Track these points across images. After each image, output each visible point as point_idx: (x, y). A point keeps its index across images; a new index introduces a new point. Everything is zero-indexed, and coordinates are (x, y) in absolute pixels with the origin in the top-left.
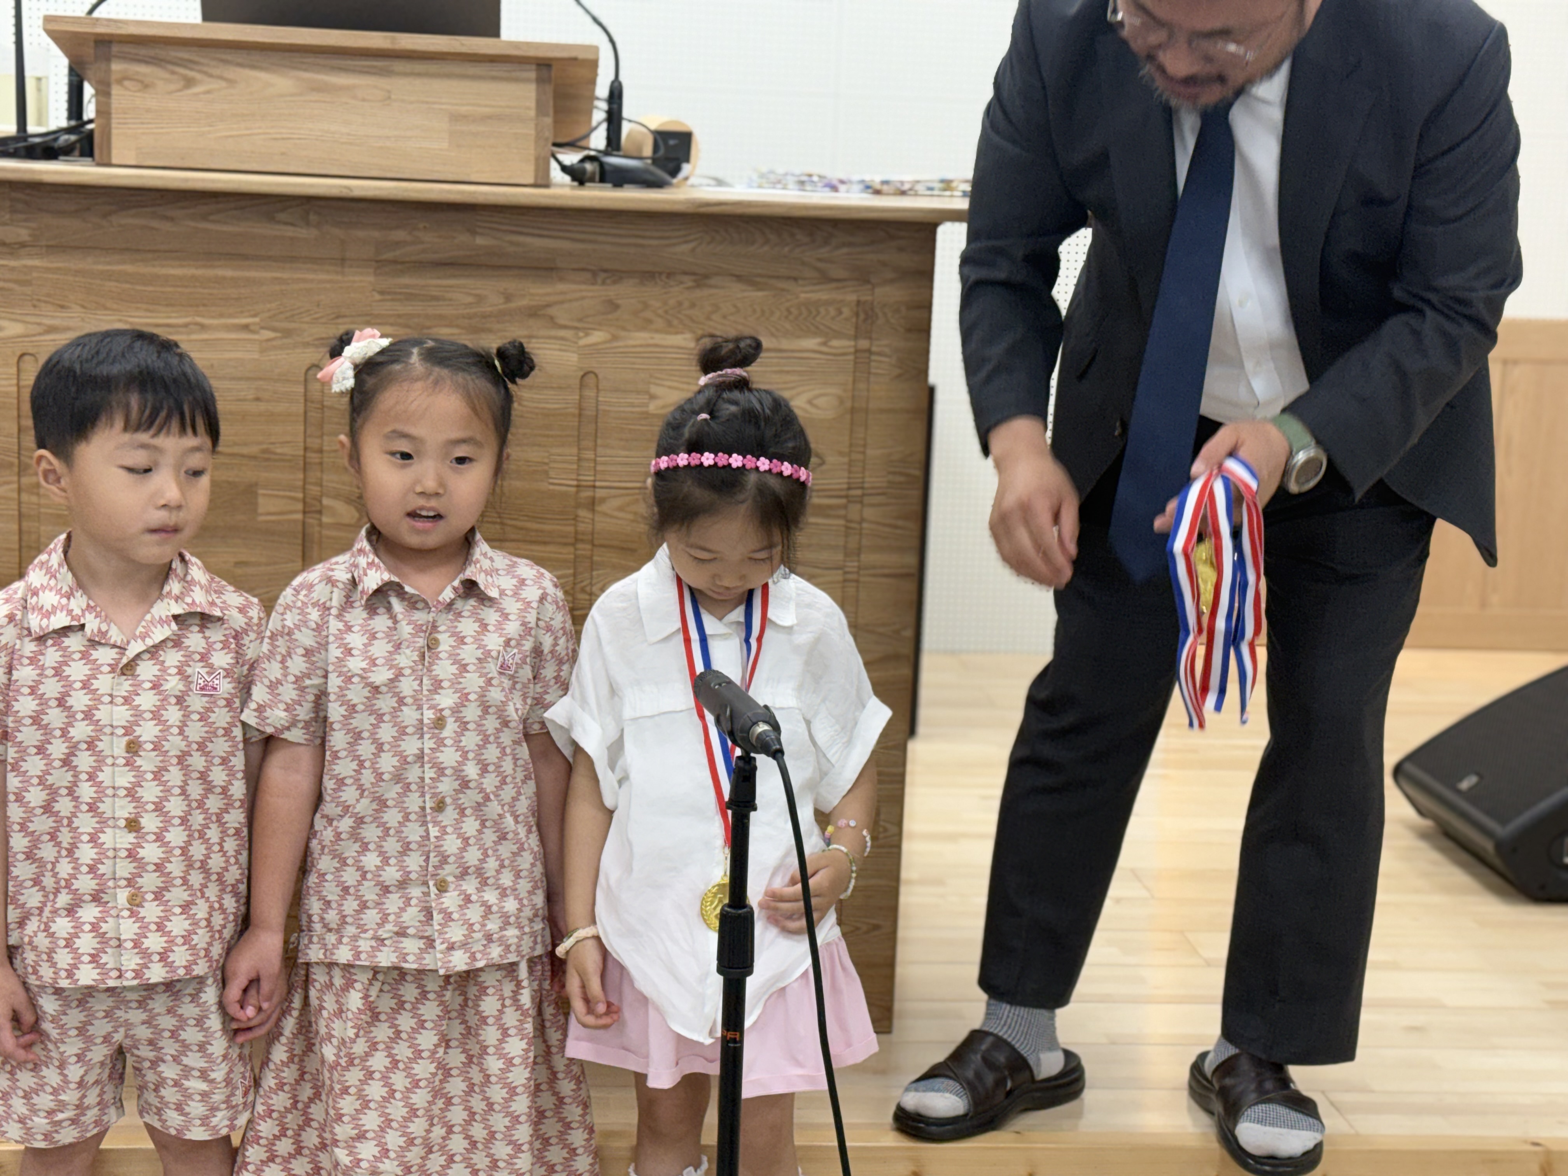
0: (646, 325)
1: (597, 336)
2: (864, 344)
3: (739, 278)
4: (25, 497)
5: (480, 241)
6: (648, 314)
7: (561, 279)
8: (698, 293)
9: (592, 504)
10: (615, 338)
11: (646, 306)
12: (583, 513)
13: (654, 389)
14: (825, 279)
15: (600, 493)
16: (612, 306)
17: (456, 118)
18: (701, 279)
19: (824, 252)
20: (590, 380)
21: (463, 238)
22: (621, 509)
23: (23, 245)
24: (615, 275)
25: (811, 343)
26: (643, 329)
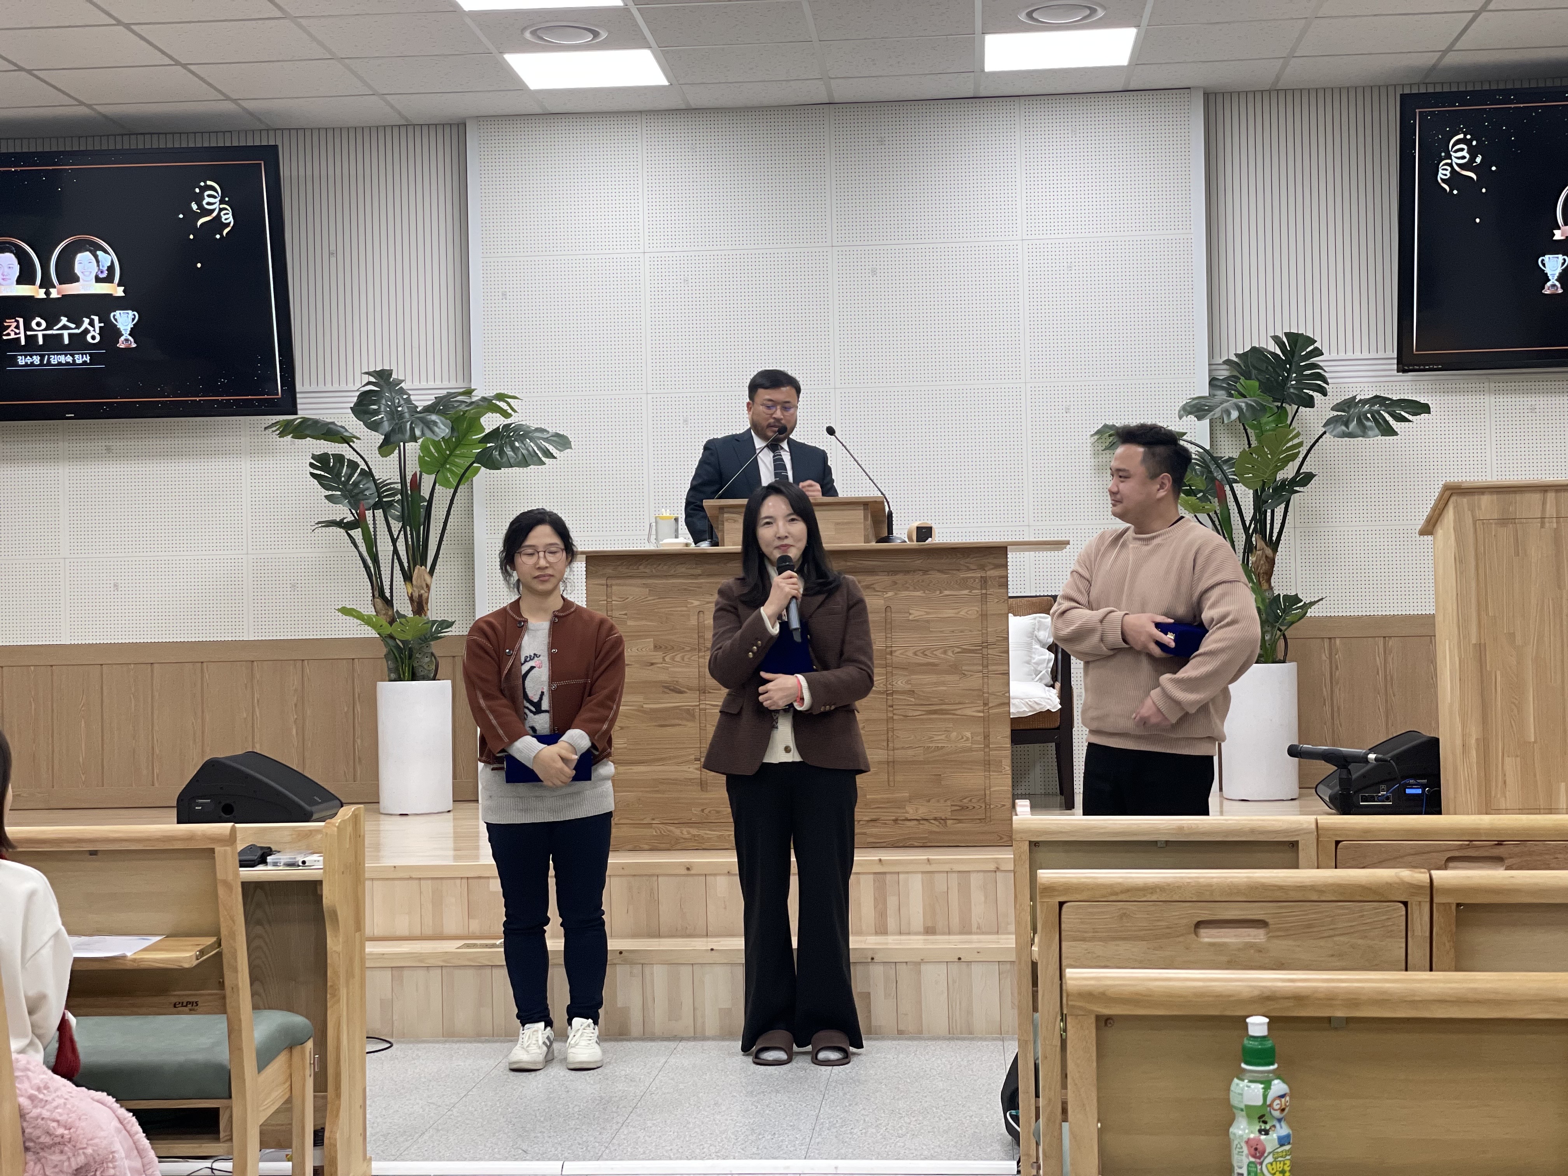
0: (907, 589)
1: (890, 594)
2: (984, 591)
3: (939, 571)
4: (701, 660)
5: (849, 564)
6: (907, 585)
7: (877, 575)
8: (925, 577)
9: (891, 653)
10: (896, 594)
11: (906, 582)
12: (888, 656)
13: (911, 611)
14: (969, 569)
15: (894, 649)
16: (895, 583)
17: (838, 524)
18: (925, 572)
19: (968, 560)
20: (888, 609)
21: (843, 563)
22: (901, 654)
23: (700, 575)
24: (895, 572)
25: (966, 592)
26: (906, 590)
